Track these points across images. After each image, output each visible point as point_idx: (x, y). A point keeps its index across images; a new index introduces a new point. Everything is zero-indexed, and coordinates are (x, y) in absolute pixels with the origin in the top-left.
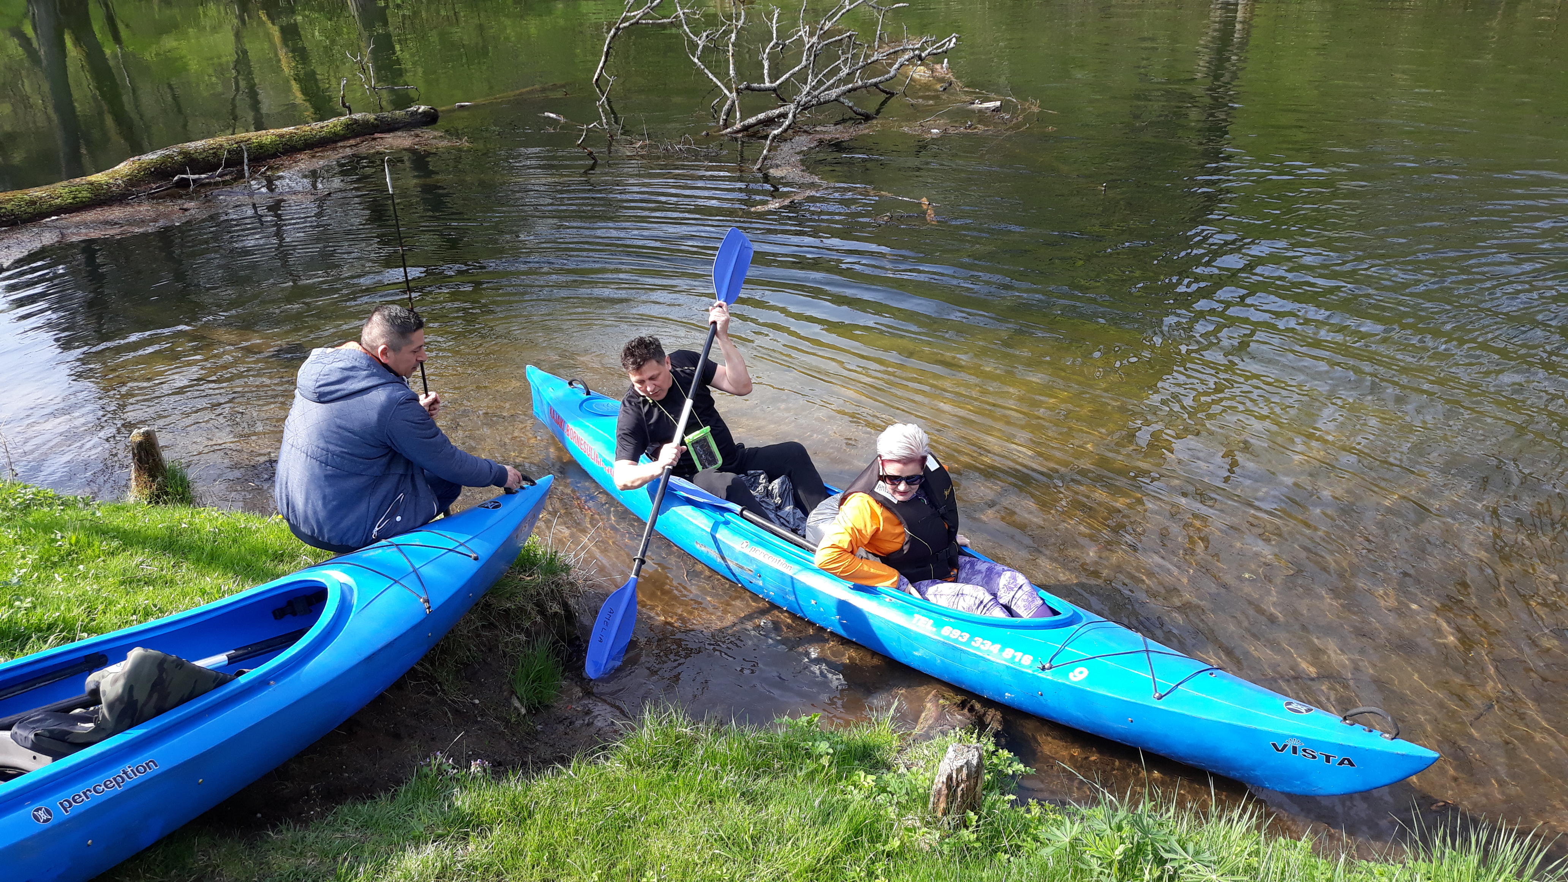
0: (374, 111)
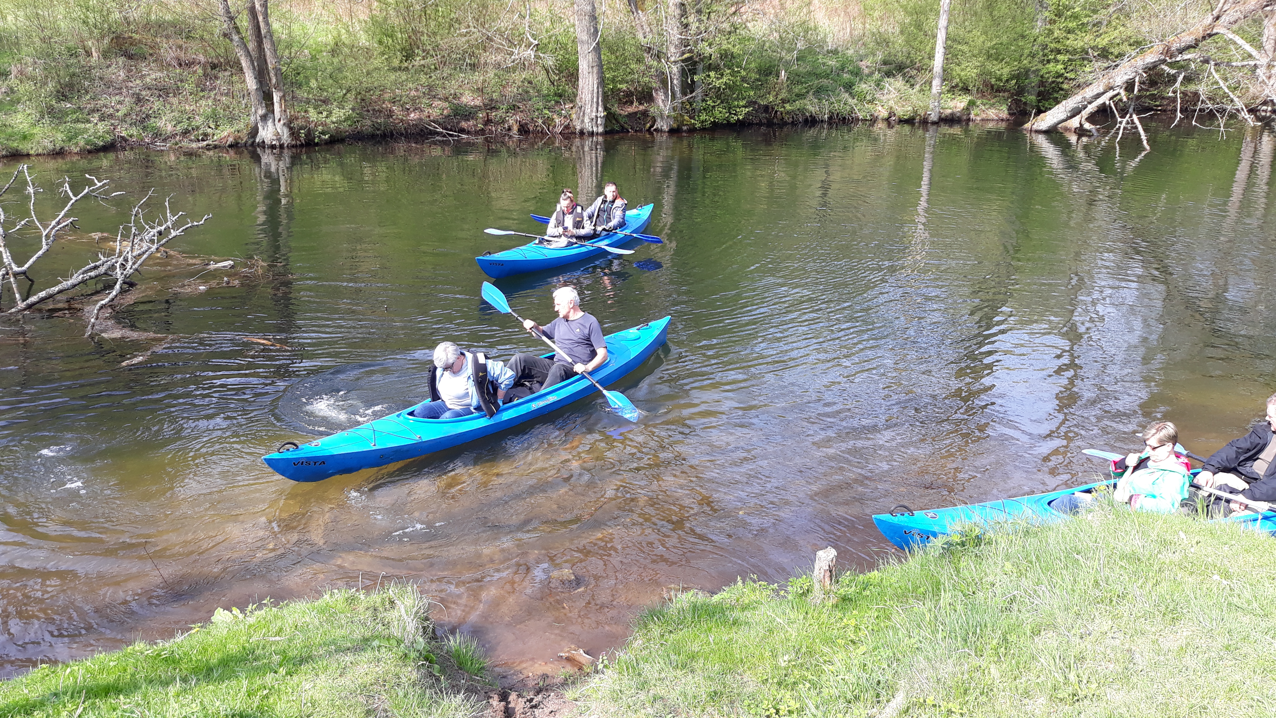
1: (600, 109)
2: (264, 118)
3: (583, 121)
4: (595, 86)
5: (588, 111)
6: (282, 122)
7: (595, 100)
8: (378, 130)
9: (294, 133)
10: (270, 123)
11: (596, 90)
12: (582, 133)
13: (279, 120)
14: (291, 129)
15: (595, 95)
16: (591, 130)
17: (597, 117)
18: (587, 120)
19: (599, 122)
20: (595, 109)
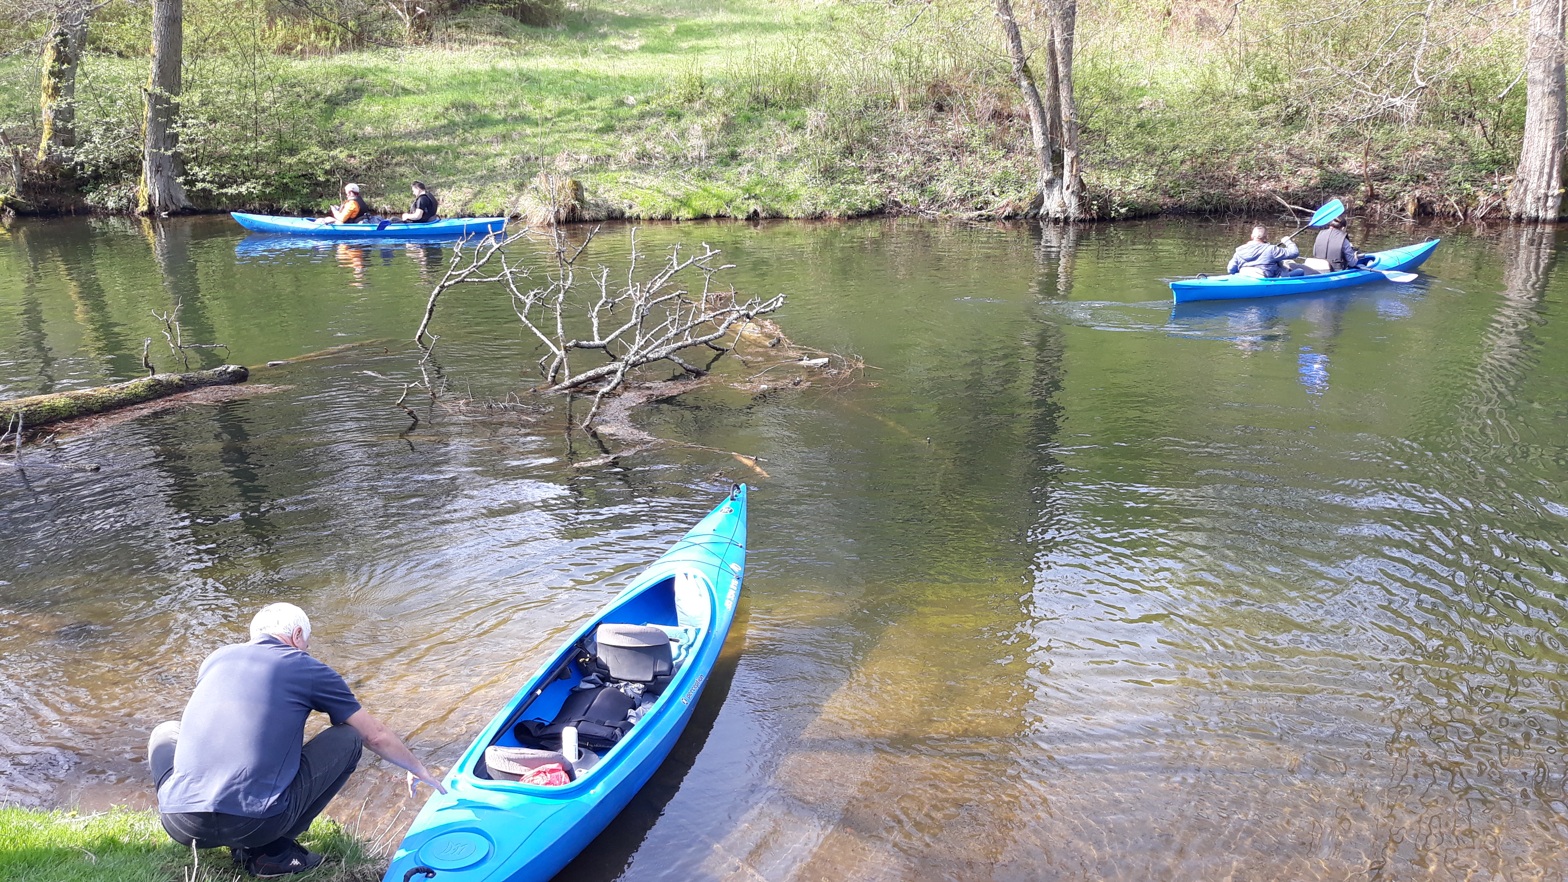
0: (179, 372)
1: (1554, 183)
2: (1050, 184)
3: (1522, 202)
4: (1550, 149)
5: (1533, 186)
6: (1070, 190)
7: (1546, 170)
8: (1208, 203)
9: (1083, 204)
10: (1056, 191)
11: (1549, 156)
12: (1519, 219)
13: (1068, 188)
14: (1081, 198)
15: (1547, 163)
16: (1533, 214)
17: (1547, 196)
18: (1529, 199)
19: (1550, 203)
20: (1544, 184)
